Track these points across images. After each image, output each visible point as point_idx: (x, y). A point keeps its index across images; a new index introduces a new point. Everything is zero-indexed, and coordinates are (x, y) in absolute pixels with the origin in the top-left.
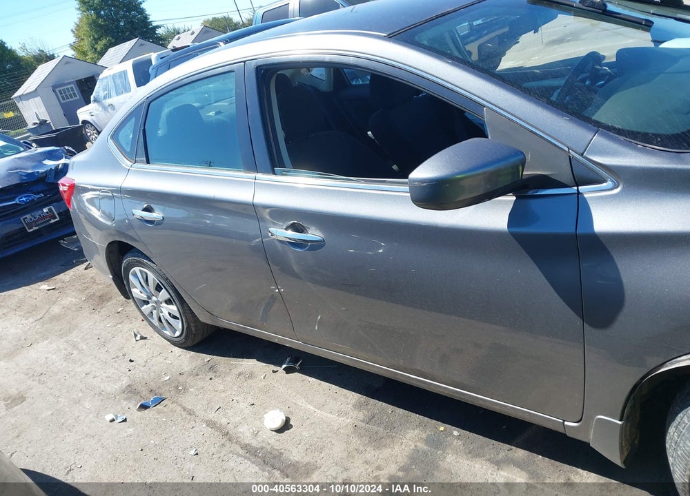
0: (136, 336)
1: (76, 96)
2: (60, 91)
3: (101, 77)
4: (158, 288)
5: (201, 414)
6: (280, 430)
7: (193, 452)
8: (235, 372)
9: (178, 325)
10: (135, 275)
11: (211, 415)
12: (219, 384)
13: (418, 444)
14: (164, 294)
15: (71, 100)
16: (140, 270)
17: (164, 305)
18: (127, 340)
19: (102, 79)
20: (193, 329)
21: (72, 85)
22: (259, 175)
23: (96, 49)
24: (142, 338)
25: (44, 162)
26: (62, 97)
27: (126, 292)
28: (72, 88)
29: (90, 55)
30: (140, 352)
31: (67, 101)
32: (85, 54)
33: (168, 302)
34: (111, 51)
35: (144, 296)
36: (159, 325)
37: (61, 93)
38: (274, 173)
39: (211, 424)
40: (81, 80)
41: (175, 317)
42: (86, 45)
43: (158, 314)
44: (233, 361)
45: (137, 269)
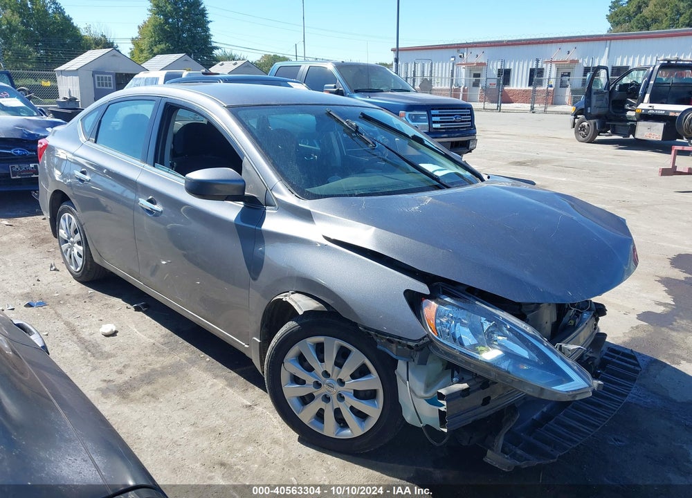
0: (52, 267)
1: (110, 86)
2: (98, 77)
3: (136, 77)
4: (76, 232)
5: (64, 317)
6: (107, 336)
7: (46, 333)
8: (104, 302)
9: (80, 262)
10: (65, 219)
11: (71, 320)
12: (88, 306)
13: (182, 360)
14: (78, 237)
15: (105, 87)
16: (69, 216)
17: (76, 245)
18: (44, 268)
19: (136, 79)
20: (89, 267)
21: (111, 76)
22: (147, 165)
23: (153, 50)
24: (55, 270)
25: (47, 129)
26: (99, 83)
27: (55, 233)
28: (110, 78)
29: (145, 54)
30: (48, 277)
31: (101, 87)
32: (142, 51)
33: (79, 243)
34: (158, 57)
35: (65, 236)
36: (68, 261)
37: (98, 80)
38: (154, 166)
39: (67, 324)
40: (122, 74)
41: (80, 256)
42: (145, 44)
43: (70, 252)
44: (106, 297)
45: (66, 215)
